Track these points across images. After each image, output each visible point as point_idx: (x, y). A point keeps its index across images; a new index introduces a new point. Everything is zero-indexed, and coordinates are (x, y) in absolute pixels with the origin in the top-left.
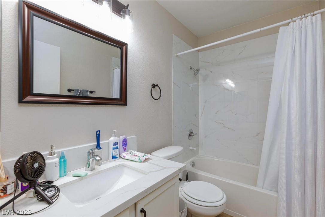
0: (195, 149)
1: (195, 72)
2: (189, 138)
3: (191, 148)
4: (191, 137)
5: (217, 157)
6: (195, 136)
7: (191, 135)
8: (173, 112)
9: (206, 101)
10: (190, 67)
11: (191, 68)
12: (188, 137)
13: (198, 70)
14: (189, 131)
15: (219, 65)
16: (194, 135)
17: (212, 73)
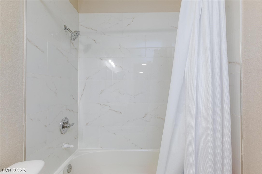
0: (72, 146)
1: (71, 34)
2: (61, 132)
3: (65, 146)
4: (65, 129)
5: (101, 148)
6: (71, 127)
7: (64, 126)
8: (25, 93)
9: (87, 78)
10: (65, 26)
11: (66, 29)
12: (60, 130)
13: (77, 33)
14: (62, 121)
15: (105, 35)
16: (69, 126)
17: (96, 43)
